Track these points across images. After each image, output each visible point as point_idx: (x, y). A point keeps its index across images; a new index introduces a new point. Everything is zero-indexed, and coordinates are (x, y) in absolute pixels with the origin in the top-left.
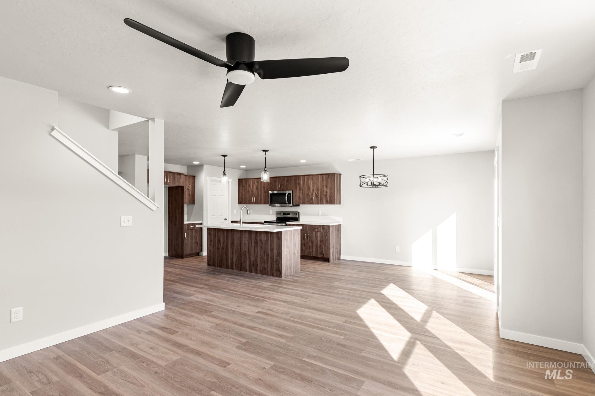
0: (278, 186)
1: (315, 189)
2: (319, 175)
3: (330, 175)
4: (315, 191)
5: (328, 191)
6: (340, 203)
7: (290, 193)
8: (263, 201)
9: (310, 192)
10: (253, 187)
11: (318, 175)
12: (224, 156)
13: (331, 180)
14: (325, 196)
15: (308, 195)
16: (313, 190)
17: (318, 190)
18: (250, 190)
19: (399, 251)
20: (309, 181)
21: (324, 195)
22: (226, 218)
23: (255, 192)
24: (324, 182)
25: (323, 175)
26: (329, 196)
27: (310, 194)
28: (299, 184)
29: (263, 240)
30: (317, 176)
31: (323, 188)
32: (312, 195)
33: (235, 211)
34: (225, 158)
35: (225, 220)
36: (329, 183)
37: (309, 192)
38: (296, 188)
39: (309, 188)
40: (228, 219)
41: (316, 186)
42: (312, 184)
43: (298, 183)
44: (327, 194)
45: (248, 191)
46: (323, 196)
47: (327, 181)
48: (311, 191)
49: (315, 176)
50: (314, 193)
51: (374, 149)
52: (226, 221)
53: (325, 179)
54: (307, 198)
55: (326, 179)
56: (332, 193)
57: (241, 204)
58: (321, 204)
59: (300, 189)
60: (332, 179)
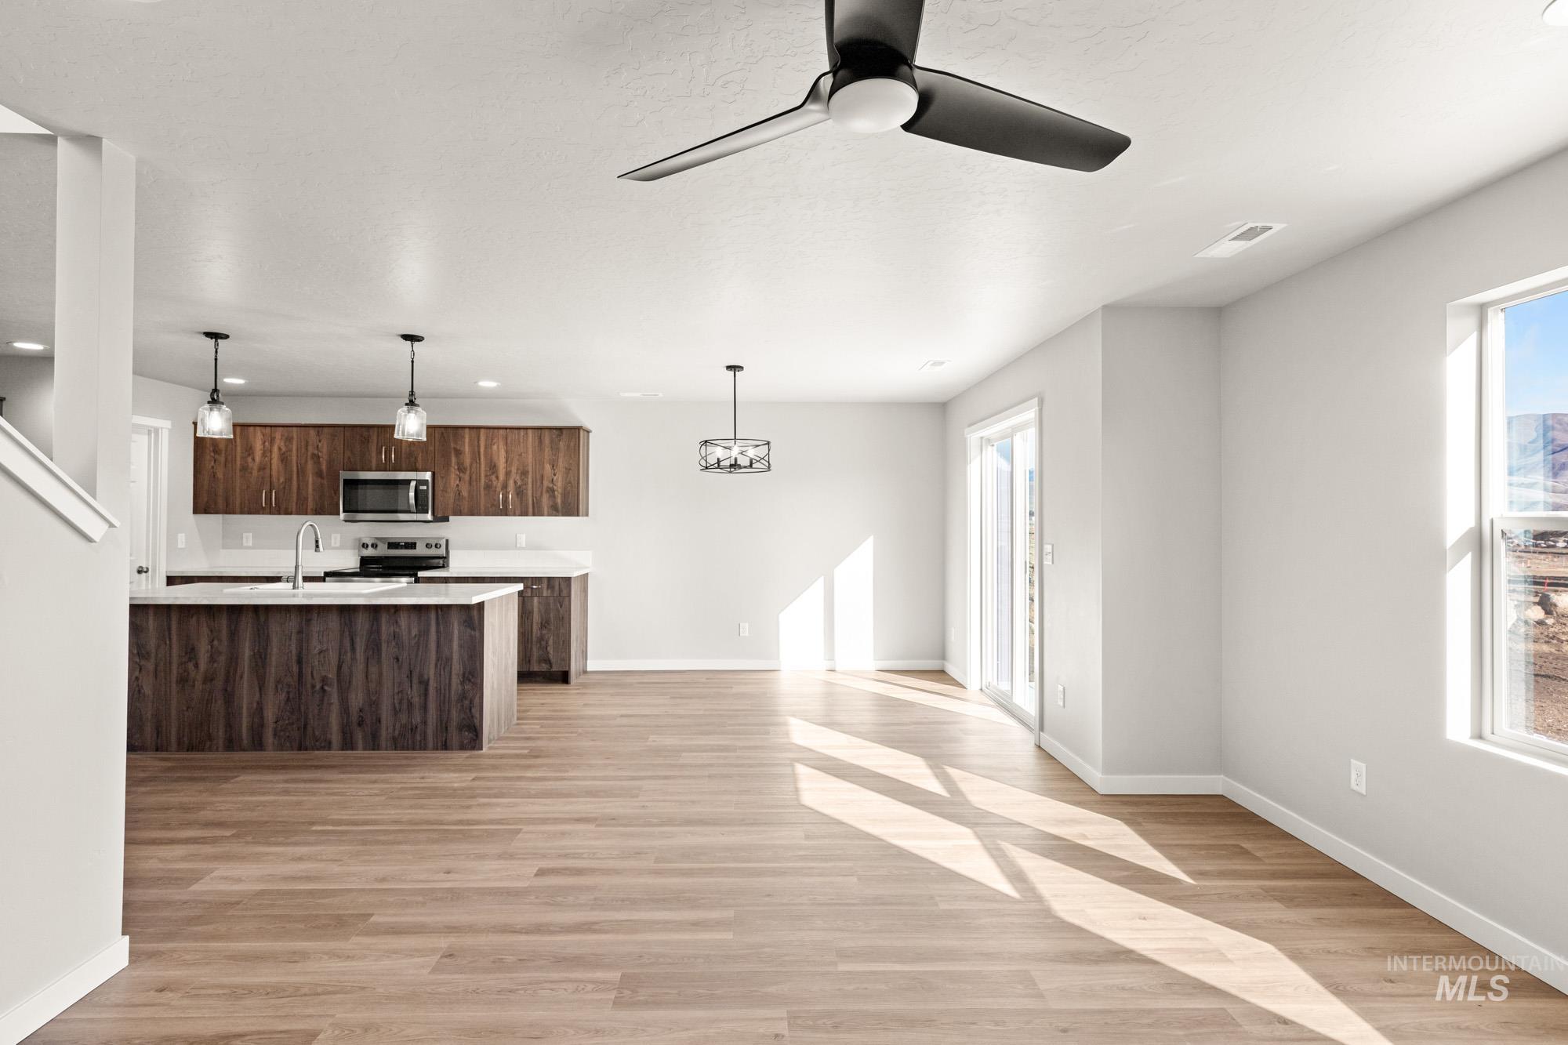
0: (374, 454)
1: (514, 470)
2: (530, 431)
3: (564, 432)
4: (515, 476)
5: (559, 480)
6: (587, 515)
7: (427, 480)
8: (311, 504)
9: (497, 478)
10: (264, 455)
11: (526, 429)
12: (215, 336)
13: (568, 446)
14: (547, 491)
15: (488, 487)
16: (508, 474)
17: (524, 473)
18: (254, 466)
19: (747, 634)
20: (495, 447)
21: (545, 488)
22: (144, 566)
23: (274, 473)
24: (546, 450)
25: (543, 431)
26: (560, 490)
27: (498, 484)
28: (458, 453)
29: (405, 633)
30: (522, 432)
31: (543, 468)
32: (505, 487)
33: (181, 537)
34: (216, 345)
35: (138, 572)
36: (561, 455)
37: (494, 478)
38: (448, 465)
39: (493, 468)
40: (154, 570)
41: (518, 460)
42: (503, 453)
43: (455, 449)
44: (555, 488)
45: (245, 468)
46: (542, 491)
47: (555, 449)
48: (502, 477)
49: (516, 431)
50: (511, 483)
51: (737, 373)
52: (144, 574)
53: (547, 441)
54: (485, 495)
55: (552, 441)
56: (570, 483)
57: (206, 511)
58: (534, 515)
59: (461, 469)
60: (572, 444)
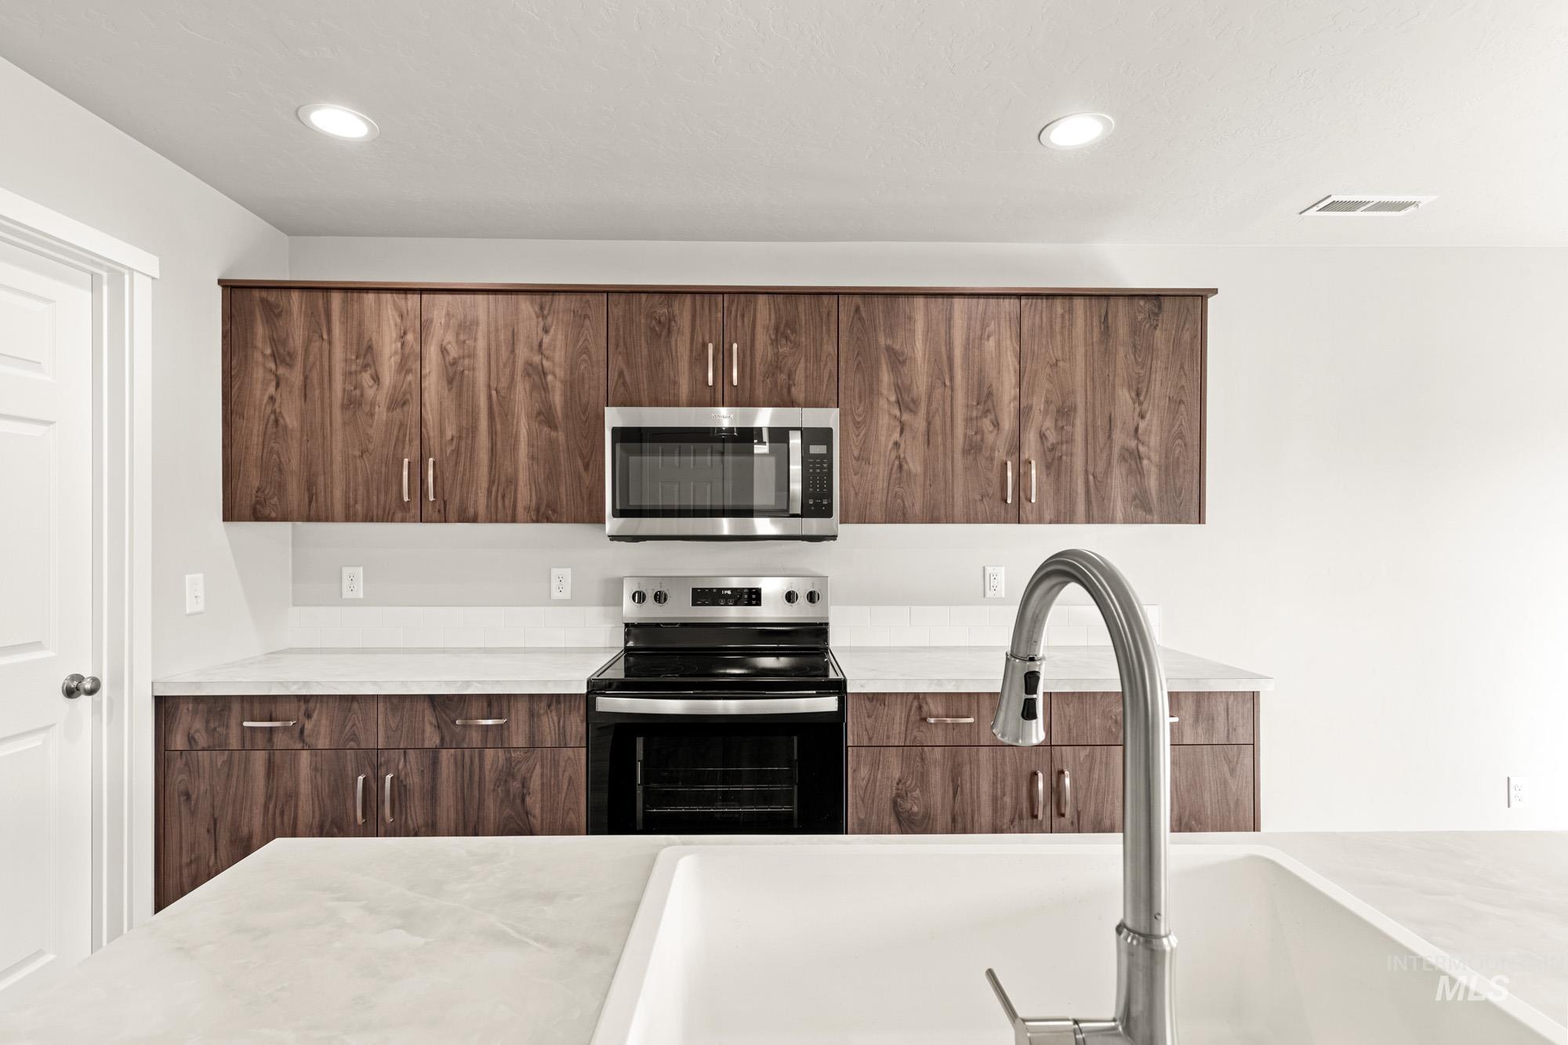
0: (684, 365)
1: (1038, 403)
2: (1079, 303)
3: (1167, 304)
4: (1041, 420)
5: (1153, 429)
6: (1201, 520)
7: (830, 430)
8: (525, 495)
9: (996, 424)
10: (403, 367)
11: (1069, 295)
13: (1177, 343)
14: (1123, 458)
15: (974, 448)
16: (1022, 414)
17: (1064, 413)
18: (379, 396)
20: (991, 344)
21: (1116, 450)
22: (87, 673)
23: (430, 416)
24: (1121, 351)
25: (1112, 301)
26: (1153, 456)
27: (999, 443)
28: (898, 360)
30: (1059, 305)
31: (1113, 399)
32: (1017, 447)
33: (194, 585)
35: (70, 693)
36: (1159, 364)
37: (986, 424)
38: (871, 391)
39: (984, 399)
40: (117, 683)
41: (1050, 380)
42: (1010, 361)
43: (891, 351)
44: (1143, 450)
45: (354, 403)
46: (1110, 456)
47: (1142, 348)
48: (1008, 423)
49: (1042, 304)
50: (1031, 439)
52: (84, 700)
53: (1122, 329)
54: (966, 469)
55: (1135, 330)
56: (1181, 436)
57: (257, 515)
58: (1089, 519)
59: (905, 402)
60: (1187, 336)
